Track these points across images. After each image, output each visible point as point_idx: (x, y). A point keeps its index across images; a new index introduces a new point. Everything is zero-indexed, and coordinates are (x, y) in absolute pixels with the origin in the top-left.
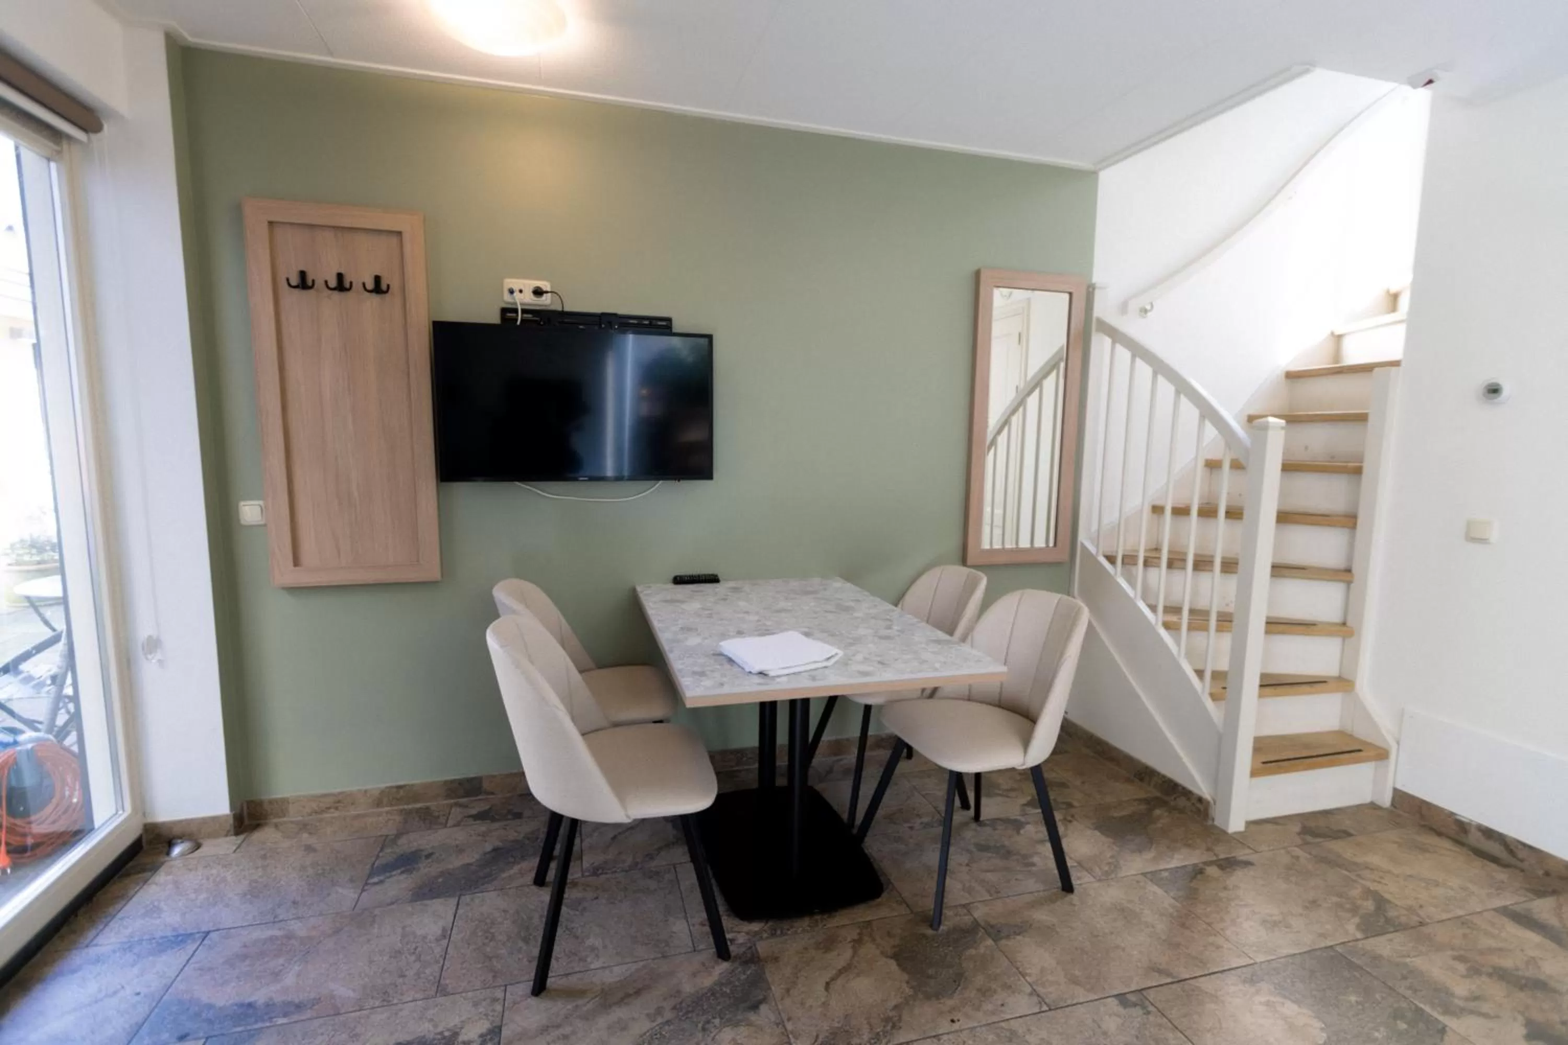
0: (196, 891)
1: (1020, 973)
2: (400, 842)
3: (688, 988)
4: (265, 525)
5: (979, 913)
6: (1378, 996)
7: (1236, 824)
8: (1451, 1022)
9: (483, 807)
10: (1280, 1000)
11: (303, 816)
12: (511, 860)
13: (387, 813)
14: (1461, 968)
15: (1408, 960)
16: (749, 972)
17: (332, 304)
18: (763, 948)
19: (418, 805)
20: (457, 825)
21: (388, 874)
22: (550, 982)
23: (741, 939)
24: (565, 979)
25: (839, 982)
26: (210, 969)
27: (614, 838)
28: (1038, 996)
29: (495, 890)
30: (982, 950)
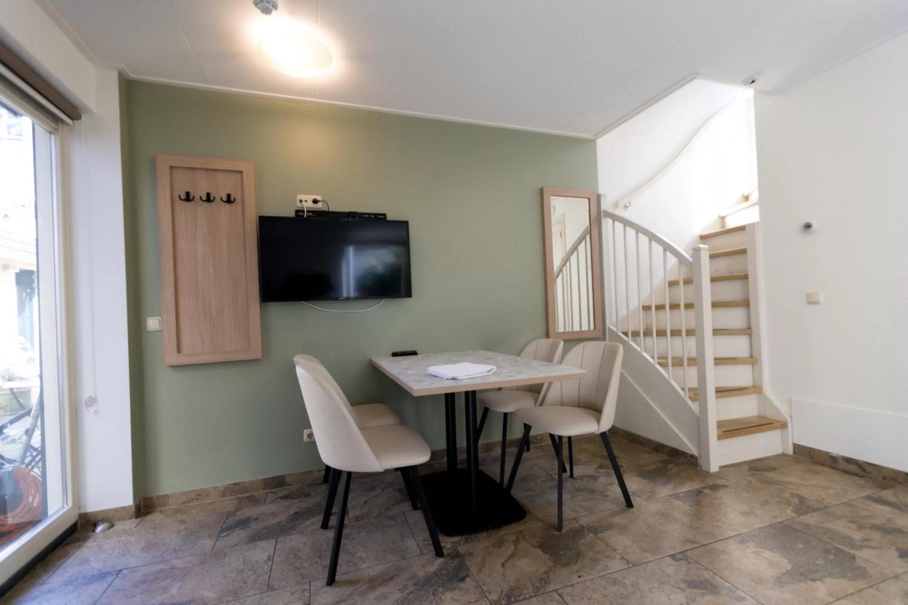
0: (112, 549)
1: (613, 549)
2: (238, 514)
3: (421, 573)
4: (161, 331)
5: (583, 522)
6: (813, 543)
7: (714, 468)
8: (857, 553)
9: (286, 492)
10: (760, 550)
11: (177, 505)
12: (306, 517)
13: (229, 500)
14: (854, 526)
15: (824, 525)
16: (456, 562)
17: (203, 209)
18: (462, 549)
19: (247, 495)
20: (272, 502)
21: (231, 531)
22: (337, 578)
23: (448, 546)
24: (346, 576)
25: (510, 562)
26: (123, 590)
27: (366, 502)
28: (626, 559)
29: (298, 533)
30: (588, 539)
